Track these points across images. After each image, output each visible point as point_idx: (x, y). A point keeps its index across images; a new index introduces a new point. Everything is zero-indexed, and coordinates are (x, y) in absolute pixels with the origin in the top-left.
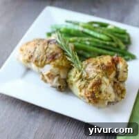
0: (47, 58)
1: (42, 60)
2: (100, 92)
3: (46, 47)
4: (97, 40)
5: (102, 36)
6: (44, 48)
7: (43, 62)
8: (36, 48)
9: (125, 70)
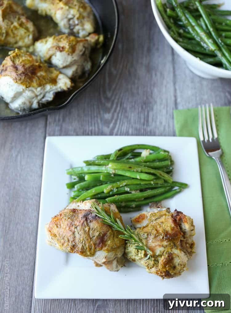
0: (95, 244)
1: (90, 249)
2: (174, 267)
3: (87, 229)
4: (138, 182)
5: (144, 176)
6: (85, 231)
7: (92, 250)
8: (74, 233)
9: (192, 228)
